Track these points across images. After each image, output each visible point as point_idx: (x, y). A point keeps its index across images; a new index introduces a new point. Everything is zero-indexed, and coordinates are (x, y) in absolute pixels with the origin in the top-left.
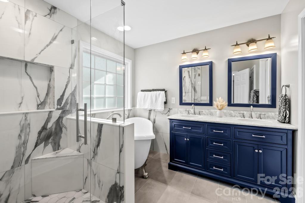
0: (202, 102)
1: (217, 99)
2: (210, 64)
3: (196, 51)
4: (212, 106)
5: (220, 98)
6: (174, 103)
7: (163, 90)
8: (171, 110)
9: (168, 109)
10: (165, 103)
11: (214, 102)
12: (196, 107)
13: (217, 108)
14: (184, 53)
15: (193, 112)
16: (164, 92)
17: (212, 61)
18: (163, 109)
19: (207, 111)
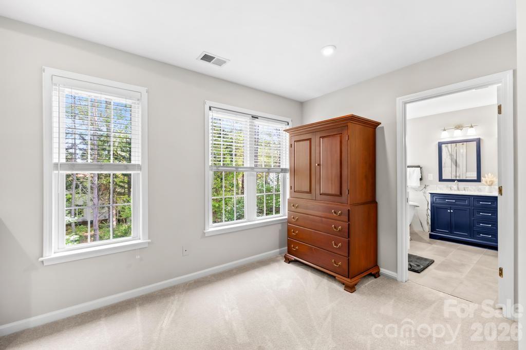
0: (467, 179)
1: (486, 175)
2: (478, 141)
3: (459, 127)
4: (480, 182)
5: (490, 174)
6: (432, 179)
7: (419, 167)
8: (429, 187)
9: (424, 186)
10: (421, 179)
11: (482, 178)
12: (460, 183)
13: (485, 183)
14: (445, 130)
15: (456, 188)
16: (419, 168)
17: (480, 138)
18: (419, 185)
19: (474, 187)
